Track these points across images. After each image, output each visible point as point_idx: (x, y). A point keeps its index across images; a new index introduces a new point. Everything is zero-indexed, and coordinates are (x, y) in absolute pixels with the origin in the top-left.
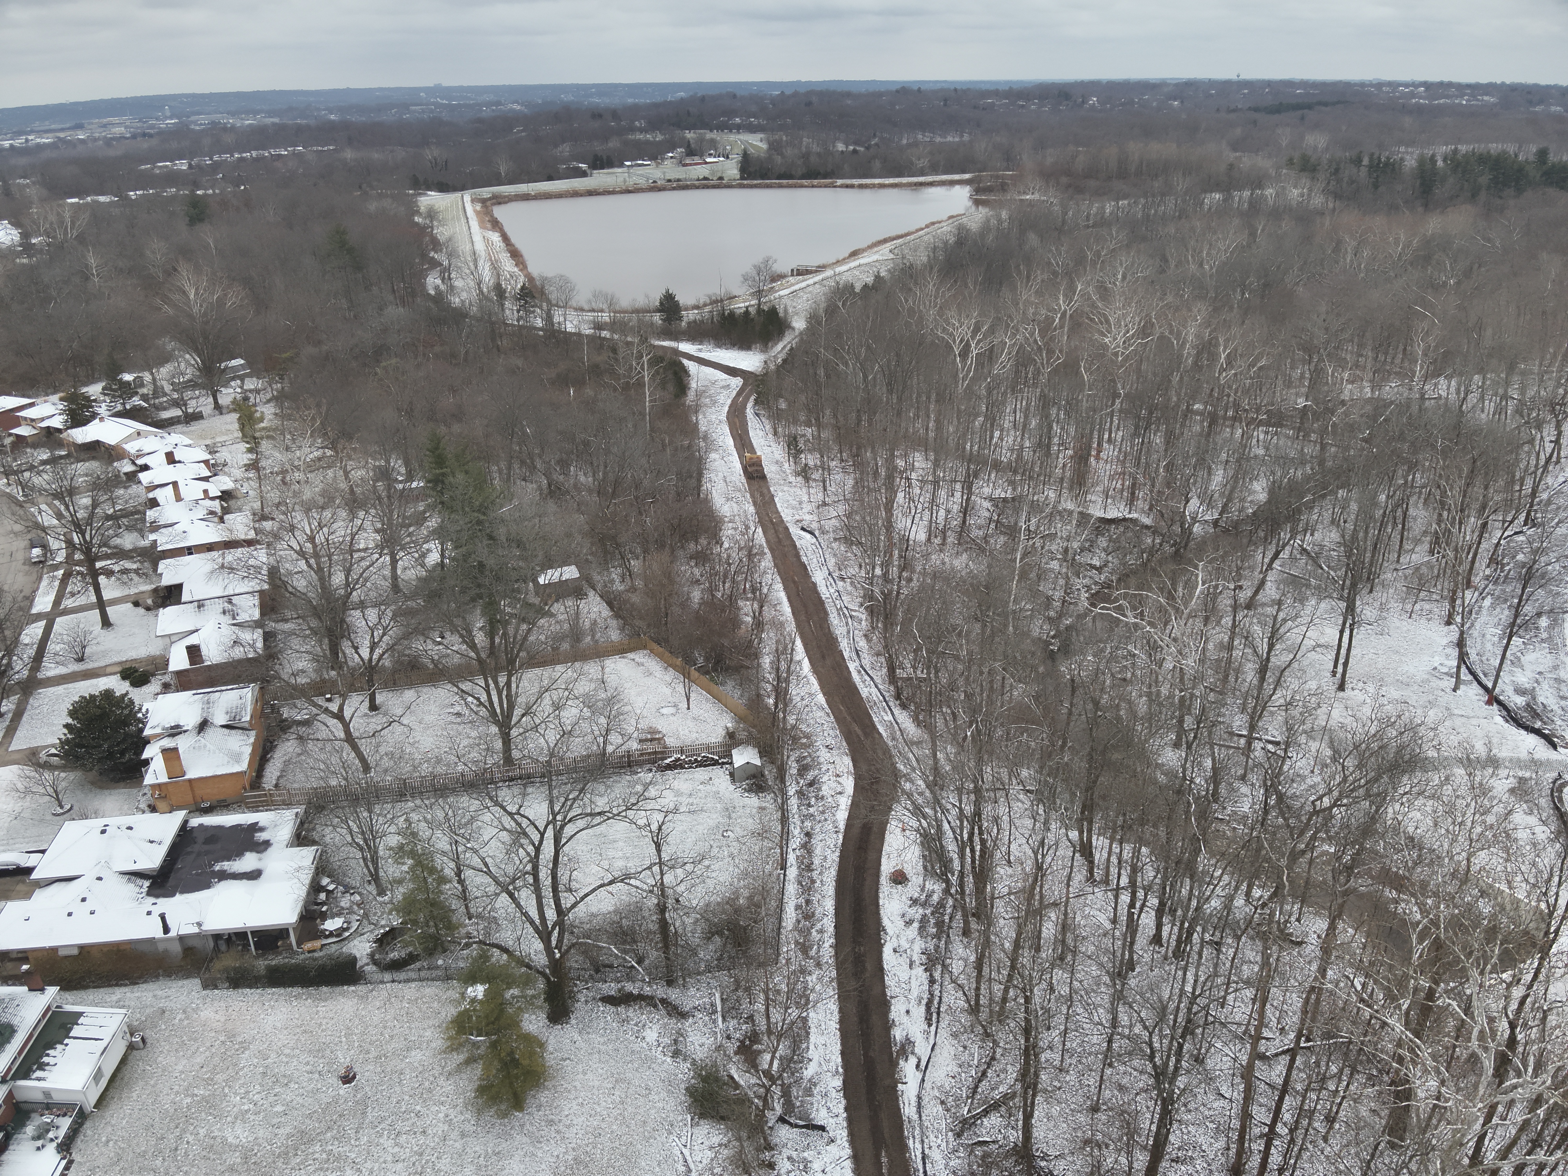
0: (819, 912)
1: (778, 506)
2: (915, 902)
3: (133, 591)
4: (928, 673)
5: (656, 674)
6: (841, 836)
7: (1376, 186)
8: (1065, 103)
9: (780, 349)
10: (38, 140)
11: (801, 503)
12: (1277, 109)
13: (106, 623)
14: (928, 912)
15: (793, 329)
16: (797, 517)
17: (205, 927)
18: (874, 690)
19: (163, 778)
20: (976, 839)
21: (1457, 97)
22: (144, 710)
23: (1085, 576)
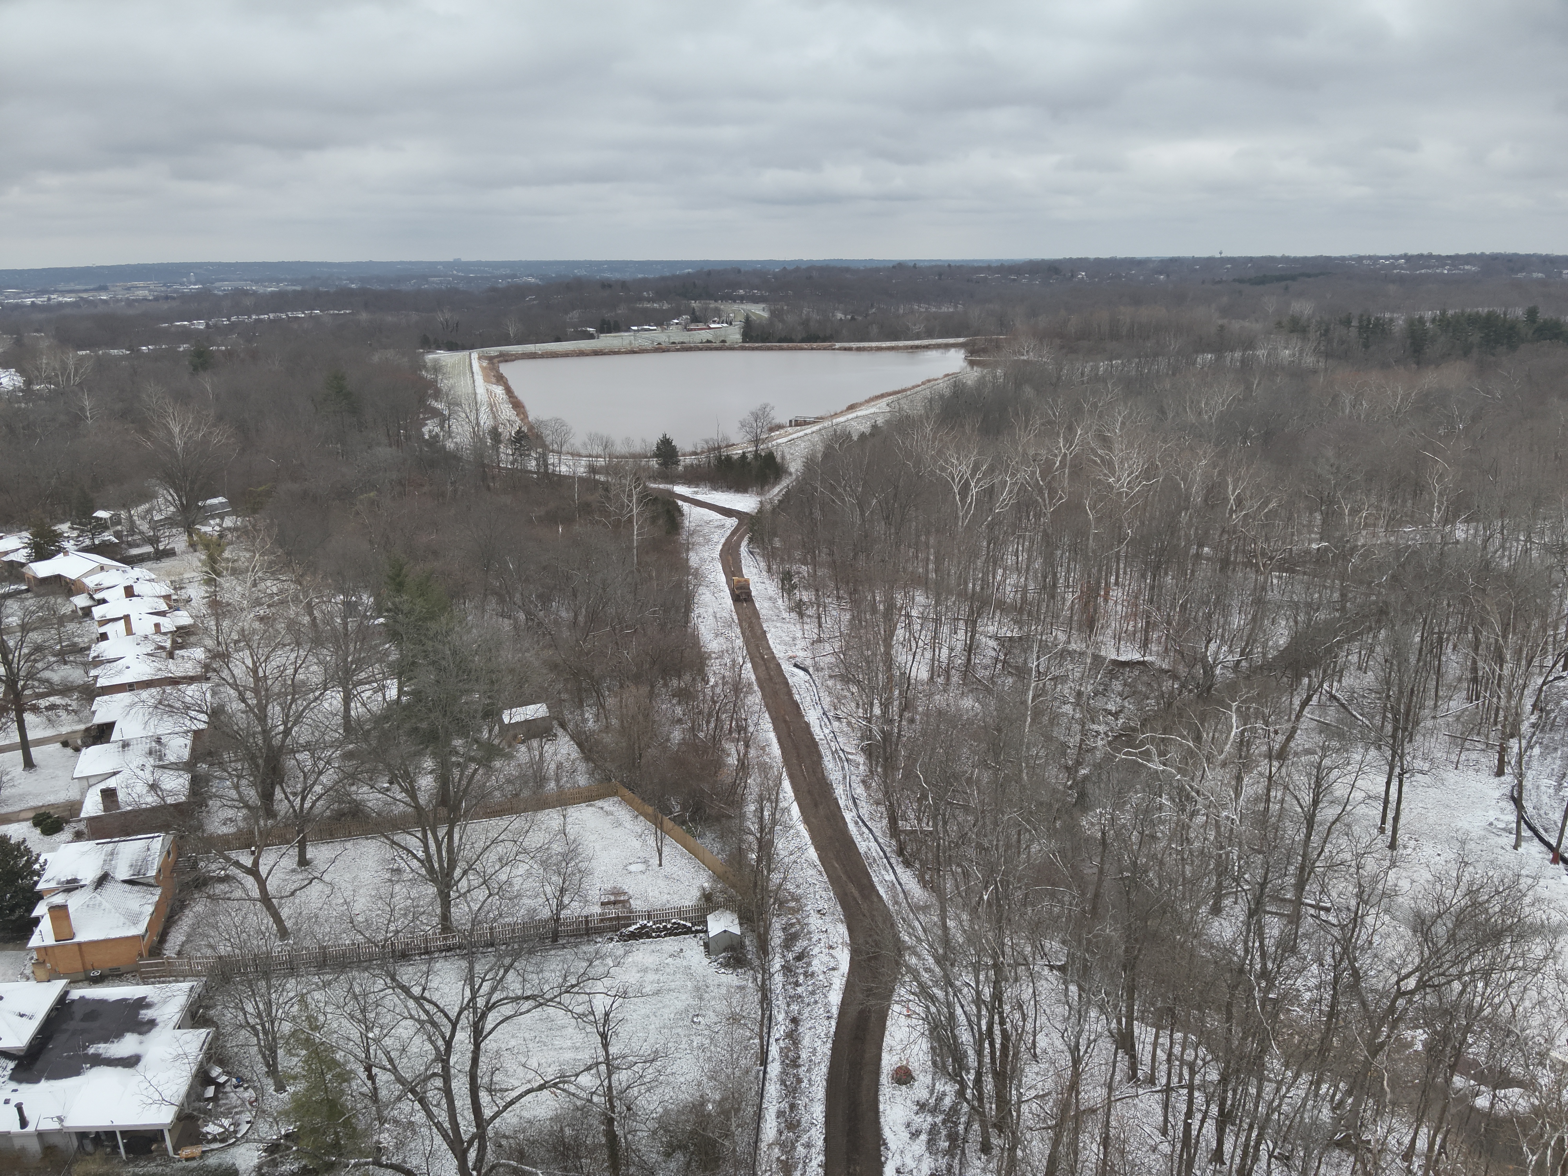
0: (805, 1120)
1: (770, 642)
2: (922, 1107)
3: (64, 730)
4: (935, 825)
5: (627, 825)
6: (834, 1023)
7: (1366, 346)
8: (1055, 277)
9: (776, 492)
10: (60, 299)
11: (794, 639)
12: (1262, 281)
13: (29, 764)
14: (939, 1119)
15: (791, 474)
16: (790, 654)
17: (68, 1123)
18: (873, 844)
19: (50, 941)
20: (997, 1028)
21: (1438, 267)
22: (41, 860)
23: (1101, 722)
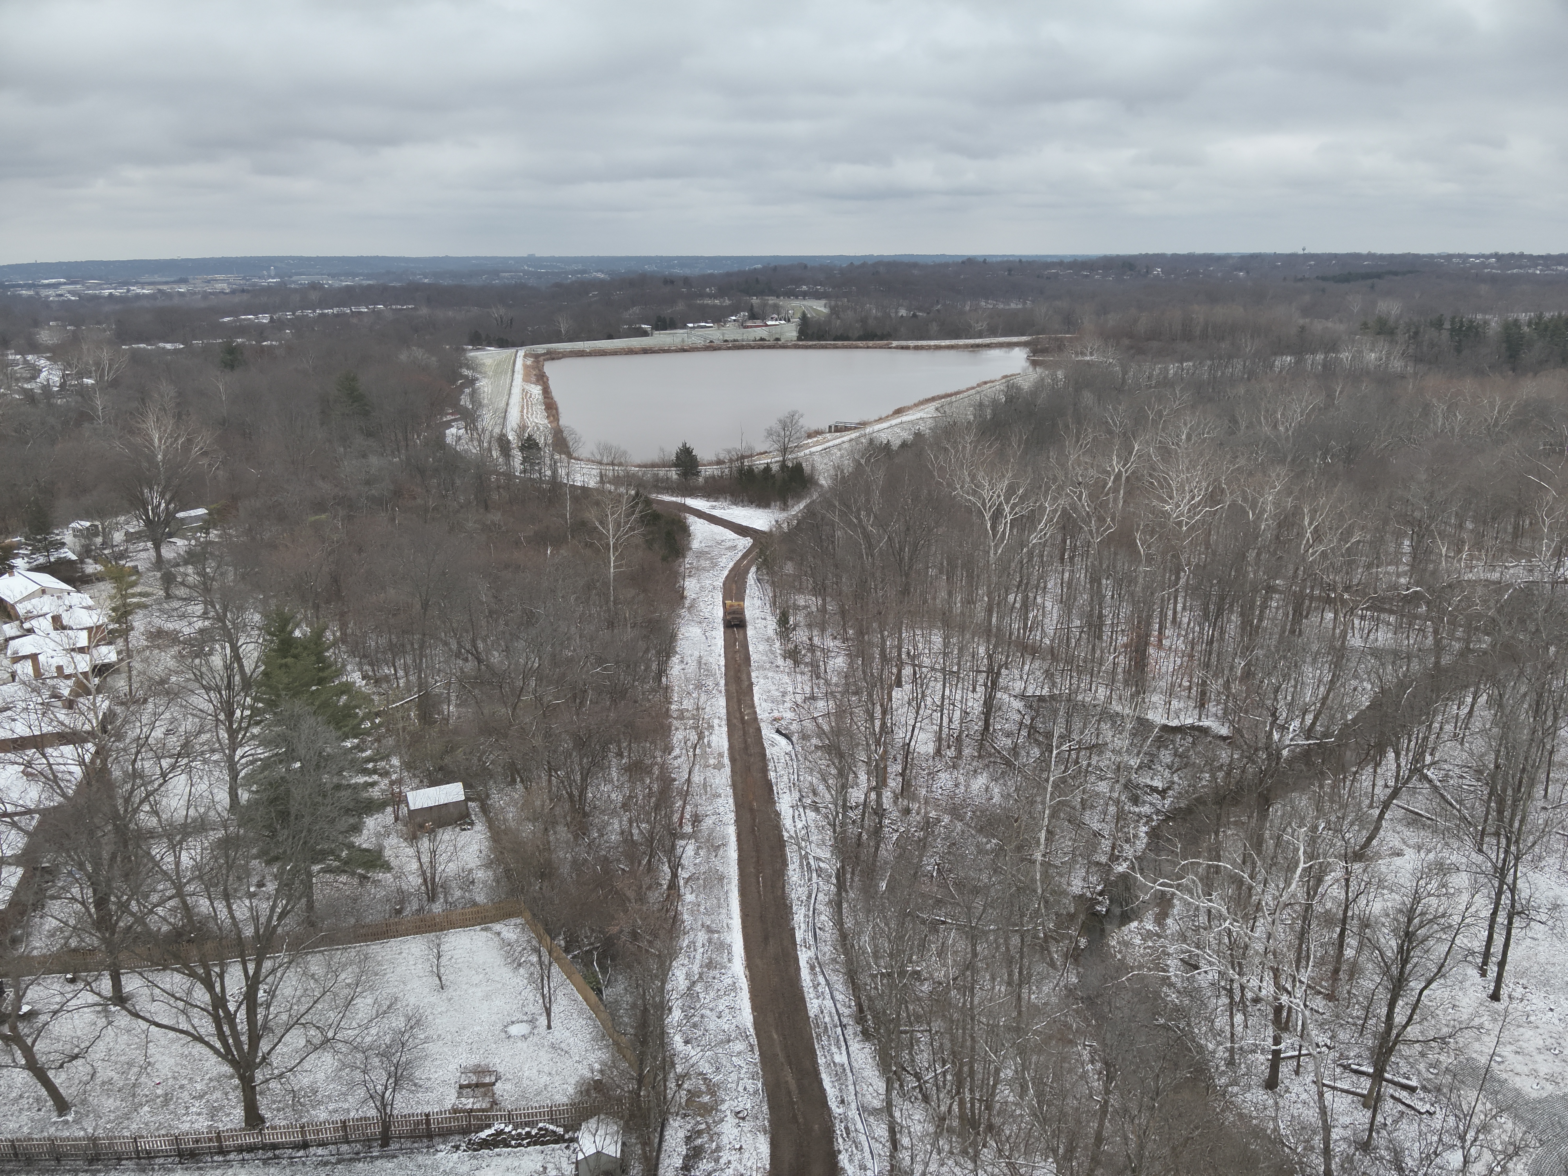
1: (756, 699)
7: (1459, 350)
8: (1129, 273)
9: (800, 508)
11: (784, 694)
15: (817, 490)
16: (776, 714)
18: (828, 1004)
21: (1530, 267)
23: (1144, 802)
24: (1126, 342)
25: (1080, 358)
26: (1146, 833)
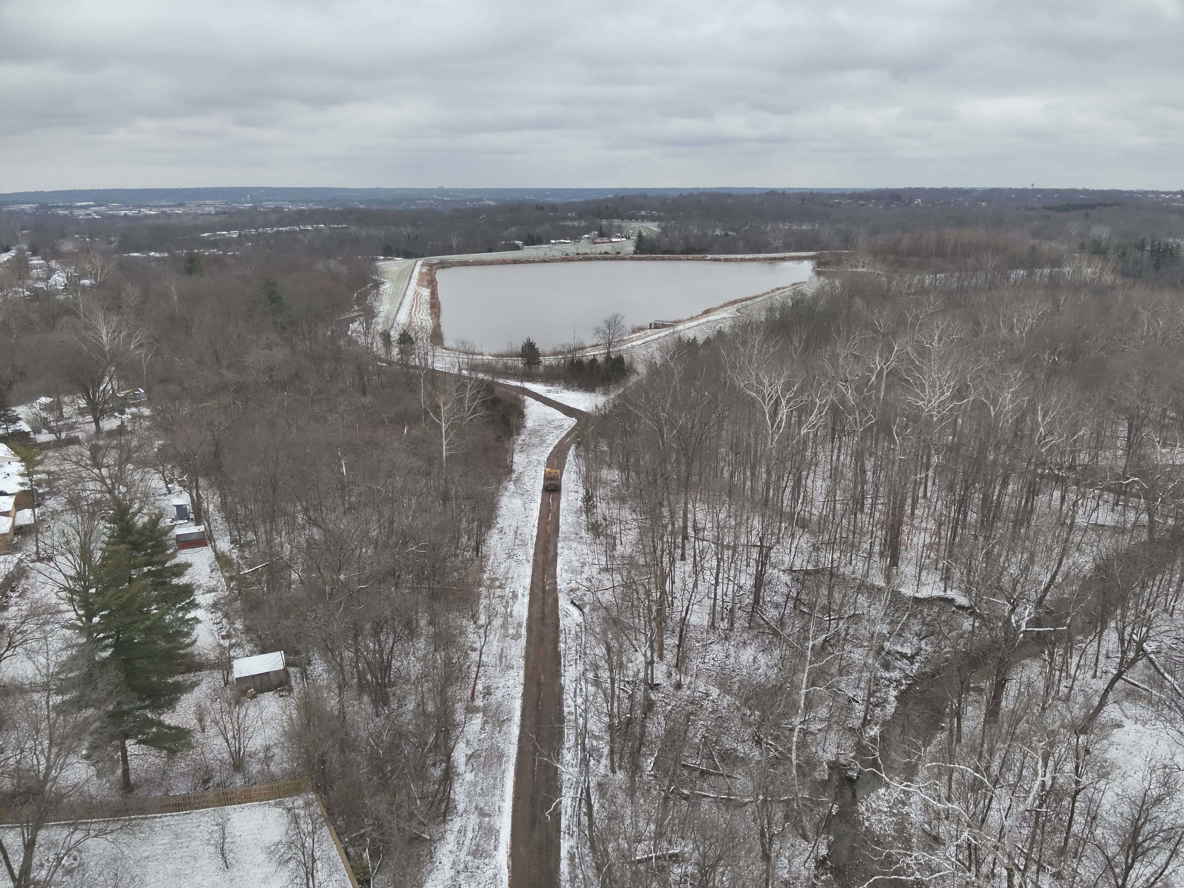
1: (558, 568)
7: (1157, 267)
8: (896, 202)
12: (1066, 208)
16: (573, 585)
23: (895, 667)
24: (891, 257)
25: (854, 270)
26: (896, 697)
